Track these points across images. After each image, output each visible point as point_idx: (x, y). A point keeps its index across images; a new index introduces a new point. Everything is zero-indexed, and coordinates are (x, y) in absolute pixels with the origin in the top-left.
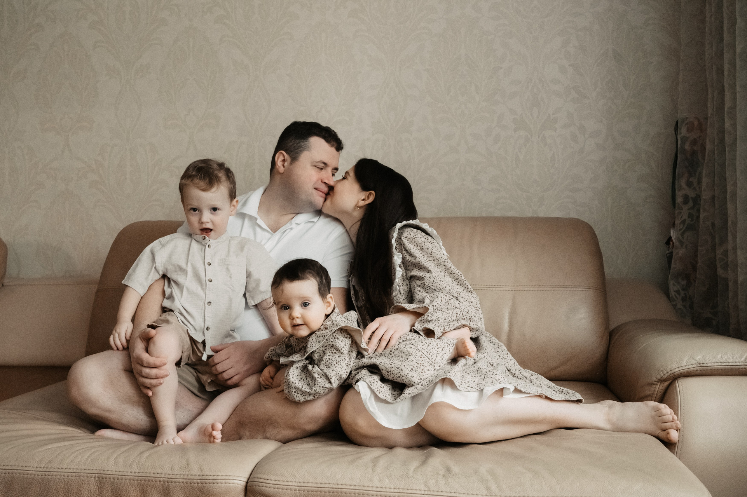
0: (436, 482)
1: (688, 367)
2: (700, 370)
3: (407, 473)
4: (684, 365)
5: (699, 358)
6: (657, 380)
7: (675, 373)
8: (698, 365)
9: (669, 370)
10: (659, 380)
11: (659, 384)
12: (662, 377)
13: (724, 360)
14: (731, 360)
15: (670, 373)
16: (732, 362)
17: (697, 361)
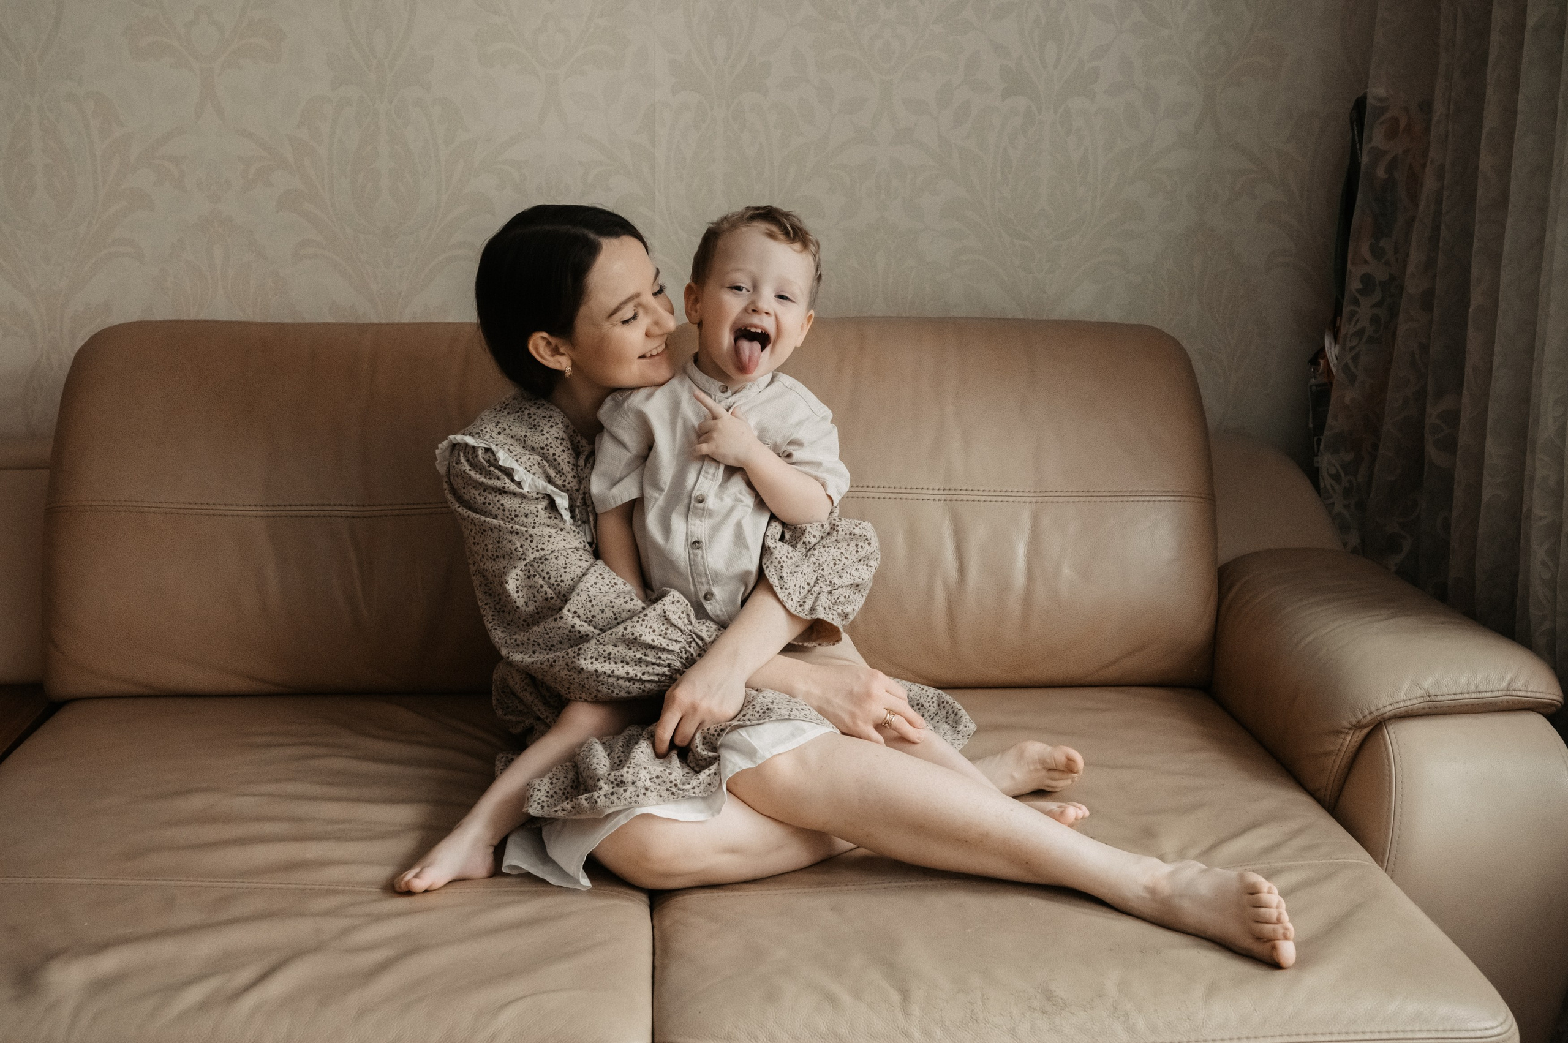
0: (1031, 1028)
1: (1408, 703)
2: (1429, 708)
3: (973, 1011)
4: (1402, 699)
5: (1428, 683)
6: (1349, 726)
7: (1385, 715)
8: (1427, 699)
9: (1373, 709)
10: (1354, 726)
11: (1352, 732)
12: (1359, 722)
13: (1472, 688)
14: (1483, 687)
15: (1376, 713)
16: (1486, 692)
17: (1426, 691)
